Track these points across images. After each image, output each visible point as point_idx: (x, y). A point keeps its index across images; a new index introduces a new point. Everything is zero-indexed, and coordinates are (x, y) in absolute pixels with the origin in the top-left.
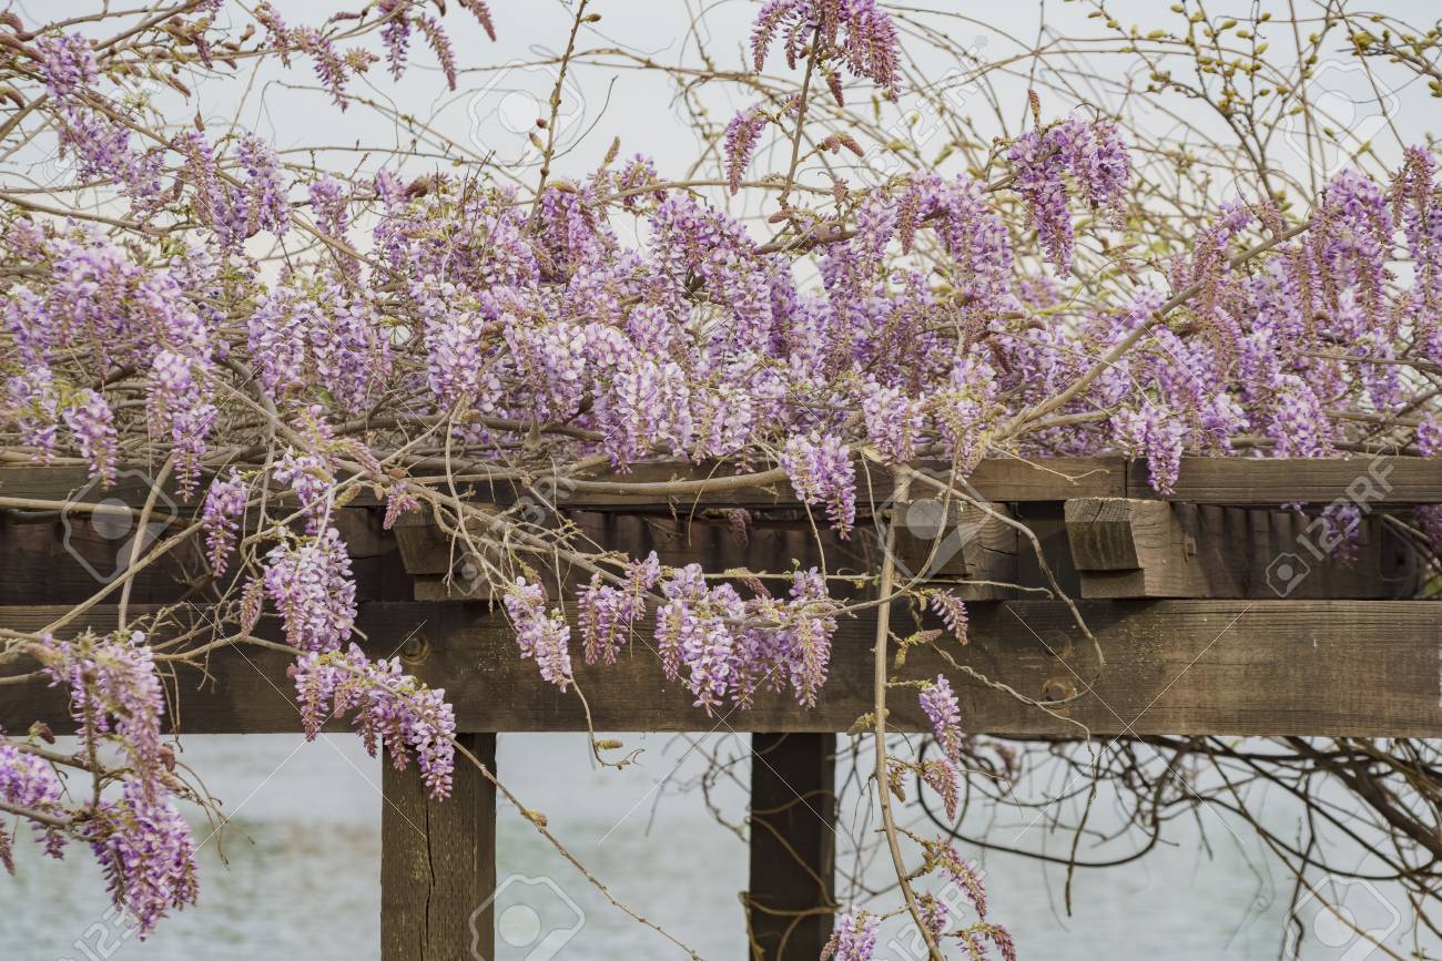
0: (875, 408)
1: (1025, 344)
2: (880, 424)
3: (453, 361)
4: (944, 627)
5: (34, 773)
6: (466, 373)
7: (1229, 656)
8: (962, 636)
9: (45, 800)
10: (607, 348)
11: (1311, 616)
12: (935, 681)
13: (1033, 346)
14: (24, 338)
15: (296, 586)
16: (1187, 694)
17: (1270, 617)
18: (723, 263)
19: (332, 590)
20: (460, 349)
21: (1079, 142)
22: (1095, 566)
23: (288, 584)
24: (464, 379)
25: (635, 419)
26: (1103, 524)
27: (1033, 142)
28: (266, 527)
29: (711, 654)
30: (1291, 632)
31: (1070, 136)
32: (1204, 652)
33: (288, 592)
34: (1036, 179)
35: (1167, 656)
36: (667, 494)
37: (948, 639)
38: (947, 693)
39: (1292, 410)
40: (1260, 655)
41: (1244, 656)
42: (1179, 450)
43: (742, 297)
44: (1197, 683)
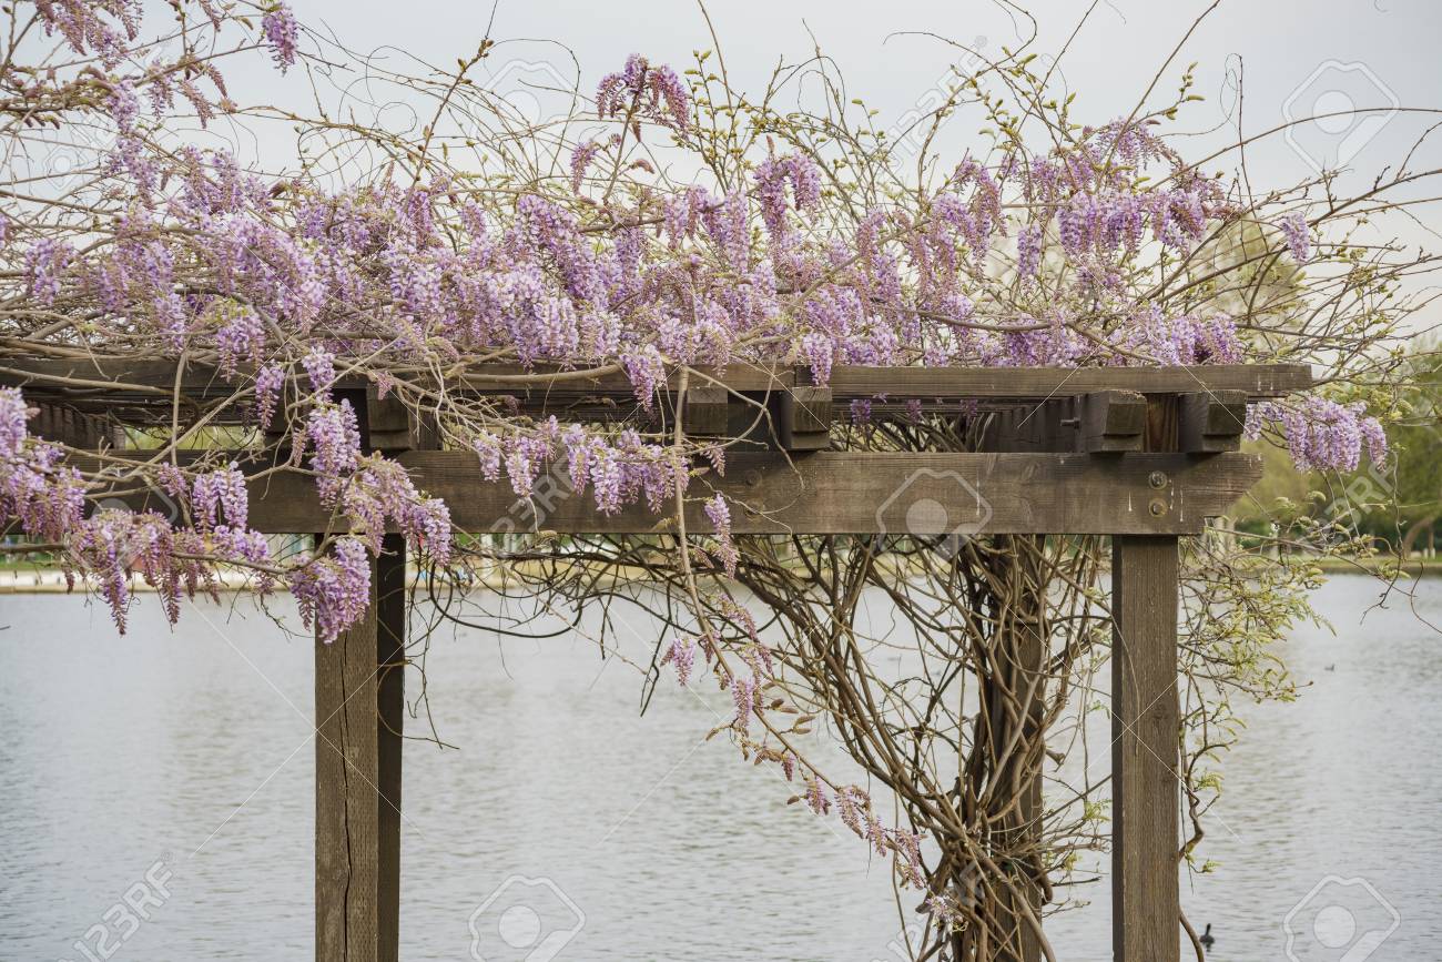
0: (668, 330)
1: (736, 293)
2: (671, 340)
3: (426, 294)
4: (711, 466)
5: (257, 542)
6: (434, 302)
7: (856, 486)
8: (721, 471)
9: (264, 558)
10: (525, 288)
11: (904, 461)
12: (715, 498)
13: (740, 294)
14: (157, 273)
15: (330, 434)
16: (831, 508)
17: (880, 462)
18: (564, 238)
19: (349, 437)
20: (430, 287)
21: (802, 169)
22: (805, 429)
23: (326, 433)
24: (432, 306)
25: (549, 333)
26: (815, 403)
27: (770, 167)
28: (301, 398)
29: (610, 478)
30: (892, 471)
31: (797, 165)
32: (842, 484)
33: (327, 438)
34: (772, 191)
35: (819, 486)
36: (524, 383)
37: (713, 472)
38: (723, 505)
39: (880, 338)
40: (874, 484)
41: (865, 486)
42: (830, 361)
43: (579, 259)
44: (837, 502)
